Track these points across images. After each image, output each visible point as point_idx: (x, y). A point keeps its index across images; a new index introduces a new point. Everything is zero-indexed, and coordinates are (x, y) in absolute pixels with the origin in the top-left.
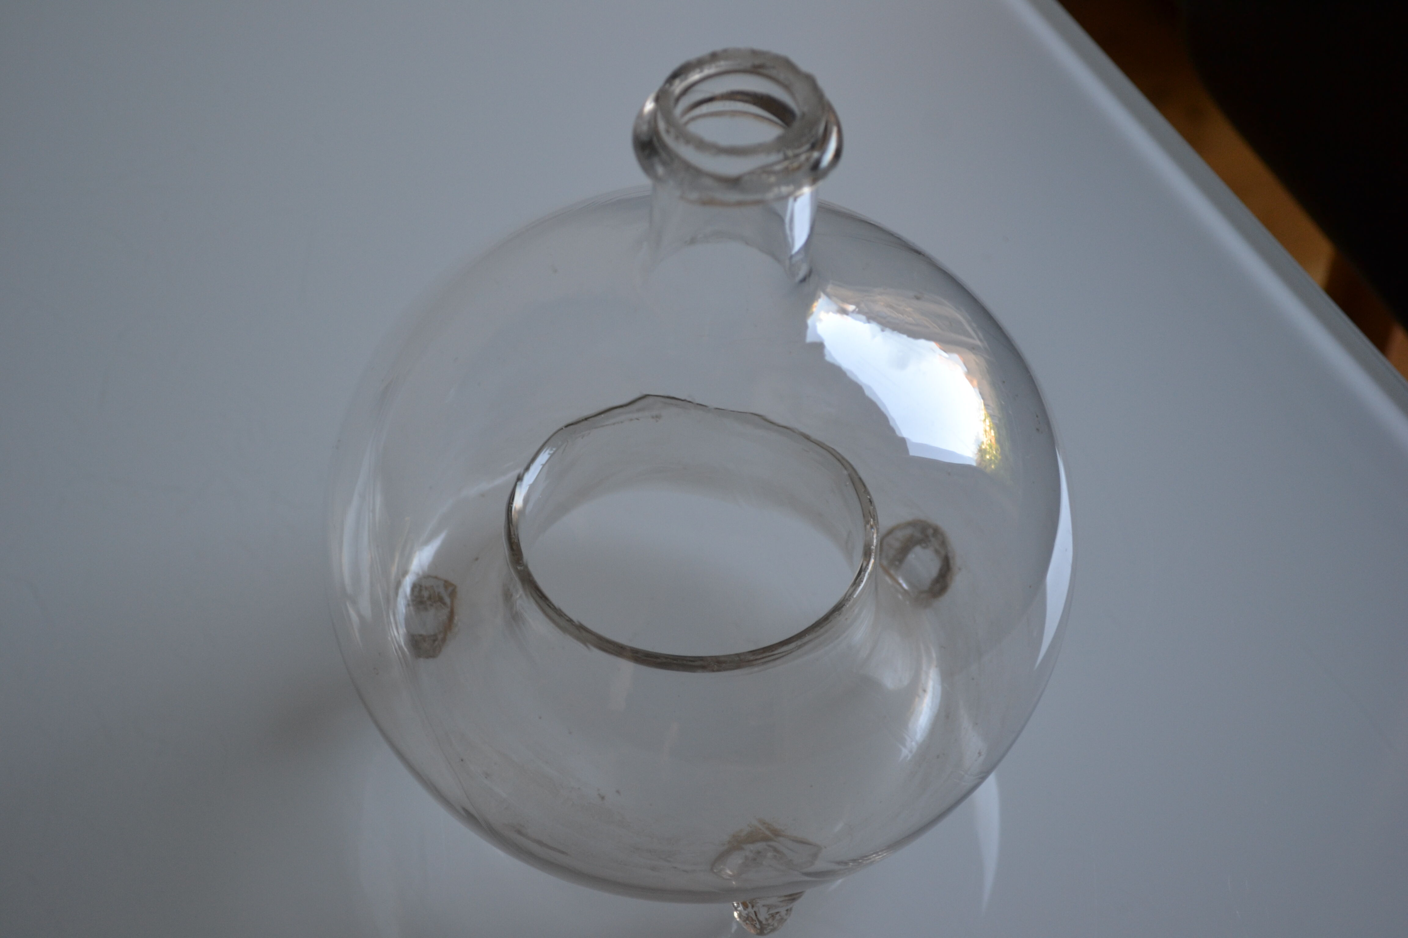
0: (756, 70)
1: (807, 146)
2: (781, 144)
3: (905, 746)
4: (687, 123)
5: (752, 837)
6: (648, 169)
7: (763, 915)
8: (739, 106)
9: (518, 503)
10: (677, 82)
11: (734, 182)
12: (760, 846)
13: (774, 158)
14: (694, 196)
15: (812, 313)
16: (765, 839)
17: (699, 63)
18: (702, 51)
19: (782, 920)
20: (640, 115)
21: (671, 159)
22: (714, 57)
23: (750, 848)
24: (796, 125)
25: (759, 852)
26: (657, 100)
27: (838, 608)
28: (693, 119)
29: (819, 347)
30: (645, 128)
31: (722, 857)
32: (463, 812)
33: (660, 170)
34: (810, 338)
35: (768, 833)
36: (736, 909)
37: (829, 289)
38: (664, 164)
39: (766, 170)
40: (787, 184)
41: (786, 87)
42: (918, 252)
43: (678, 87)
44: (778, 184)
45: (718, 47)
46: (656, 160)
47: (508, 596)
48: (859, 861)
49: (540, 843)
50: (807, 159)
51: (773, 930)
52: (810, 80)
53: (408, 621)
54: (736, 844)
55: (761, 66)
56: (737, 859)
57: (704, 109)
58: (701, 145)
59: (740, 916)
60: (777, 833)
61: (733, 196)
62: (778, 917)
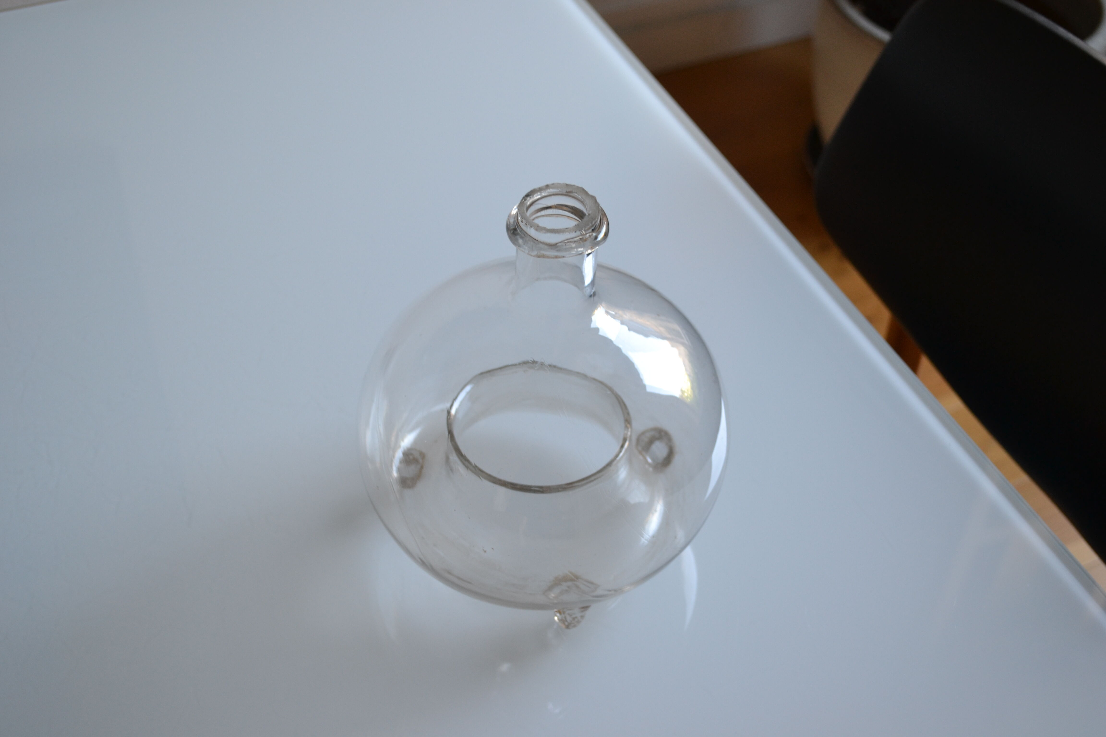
0: (568, 194)
1: (591, 230)
2: (577, 228)
3: (643, 537)
4: (534, 219)
5: (565, 579)
6: (514, 241)
7: (569, 619)
8: (561, 212)
9: (453, 411)
10: (528, 198)
11: (553, 246)
12: (570, 584)
13: (573, 235)
14: (534, 253)
15: (594, 315)
16: (572, 580)
17: (540, 190)
18: (542, 184)
19: (579, 622)
20: (510, 216)
21: (525, 235)
22: (547, 187)
23: (564, 585)
24: (586, 219)
25: (568, 587)
26: (519, 207)
27: (609, 464)
28: (537, 217)
29: (597, 330)
30: (512, 221)
31: (550, 588)
32: (419, 560)
33: (520, 241)
34: (593, 326)
35: (573, 577)
36: (556, 616)
37: (603, 304)
38: (522, 238)
39: (569, 241)
40: (581, 247)
41: (582, 202)
42: (653, 290)
43: (529, 201)
44: (577, 247)
45: (549, 183)
46: (518, 237)
47: (447, 459)
48: (617, 591)
49: (459, 578)
50: (590, 236)
51: (575, 626)
52: (594, 198)
53: (399, 470)
54: (557, 582)
55: (570, 192)
56: (557, 590)
57: (543, 213)
58: (538, 228)
59: (558, 619)
60: (577, 577)
61: (553, 253)
62: (576, 620)
